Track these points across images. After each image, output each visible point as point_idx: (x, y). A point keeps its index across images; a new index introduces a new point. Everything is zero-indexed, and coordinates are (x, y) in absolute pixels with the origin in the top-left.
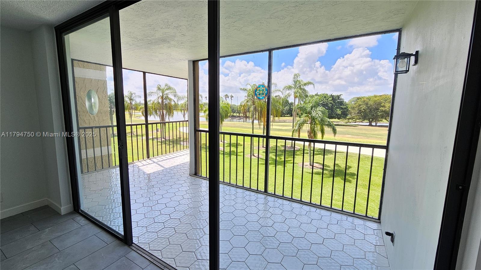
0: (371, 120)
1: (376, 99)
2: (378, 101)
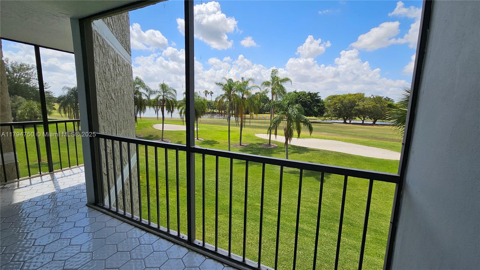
0: (345, 117)
1: (350, 98)
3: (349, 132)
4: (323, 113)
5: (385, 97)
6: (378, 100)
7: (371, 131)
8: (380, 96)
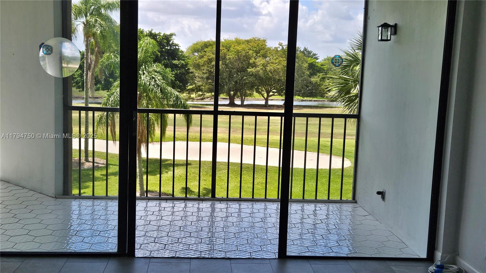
0: (232, 93)
1: (239, 48)
4: (186, 83)
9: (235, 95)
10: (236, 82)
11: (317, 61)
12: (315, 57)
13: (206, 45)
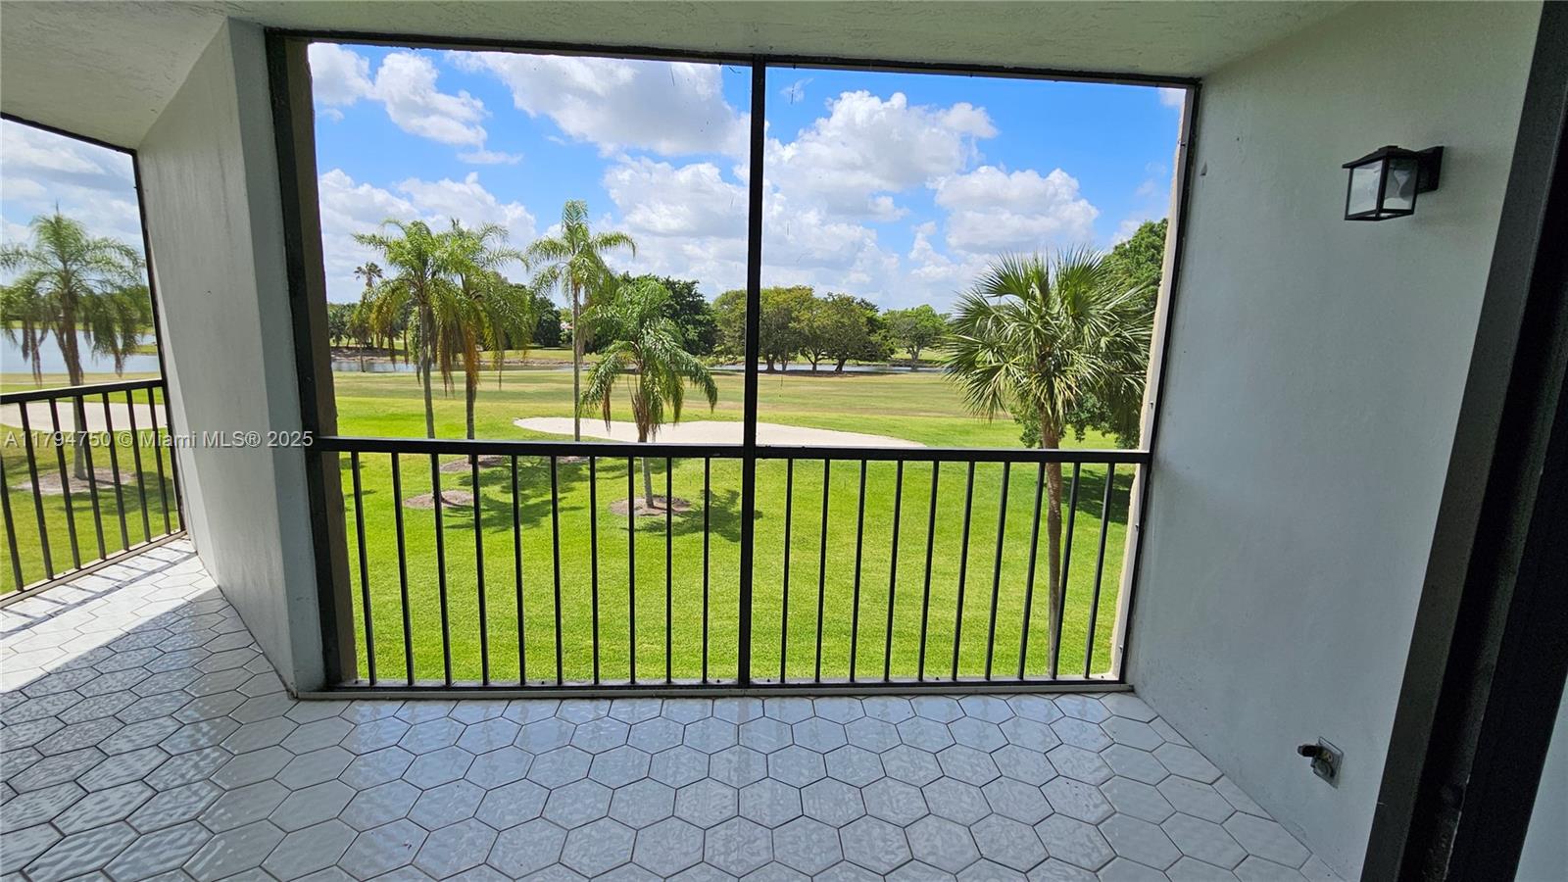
0: (771, 355)
2: (785, 305)
3: (788, 396)
4: (712, 344)
5: (859, 300)
6: (844, 305)
7: (839, 390)
8: (848, 294)
9: (774, 358)
10: (776, 342)
11: (878, 314)
12: (873, 308)
13: (738, 295)
